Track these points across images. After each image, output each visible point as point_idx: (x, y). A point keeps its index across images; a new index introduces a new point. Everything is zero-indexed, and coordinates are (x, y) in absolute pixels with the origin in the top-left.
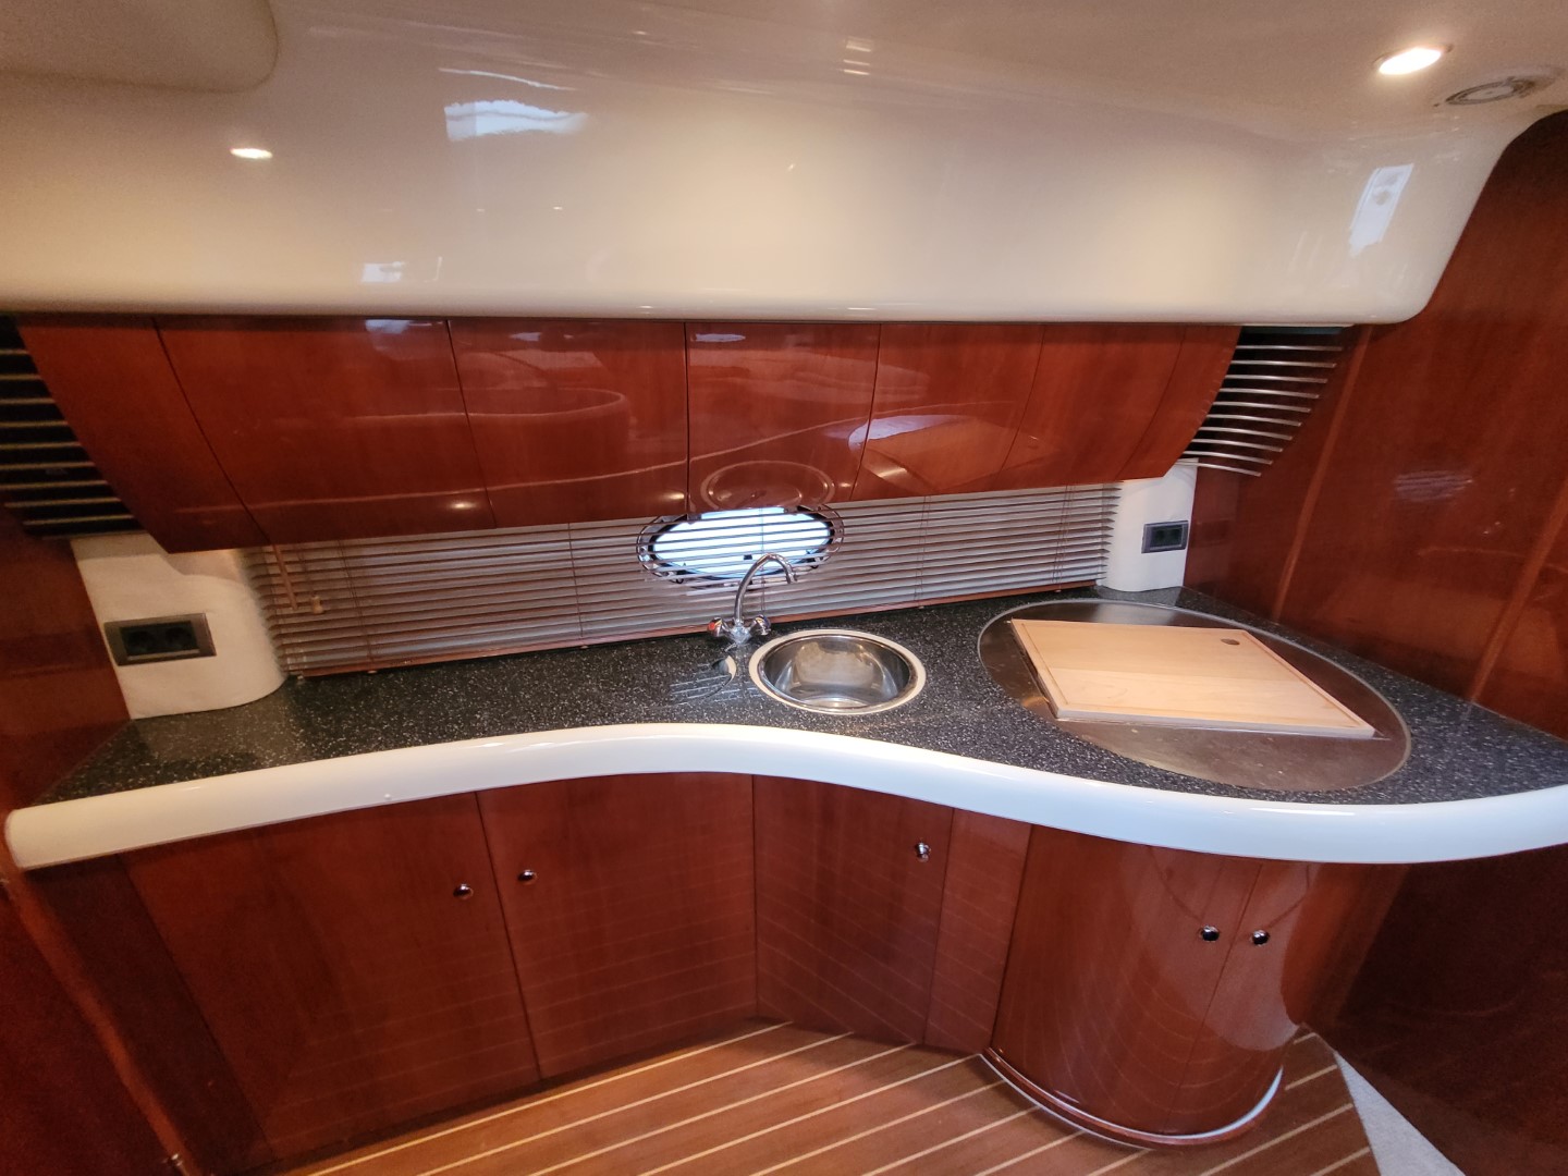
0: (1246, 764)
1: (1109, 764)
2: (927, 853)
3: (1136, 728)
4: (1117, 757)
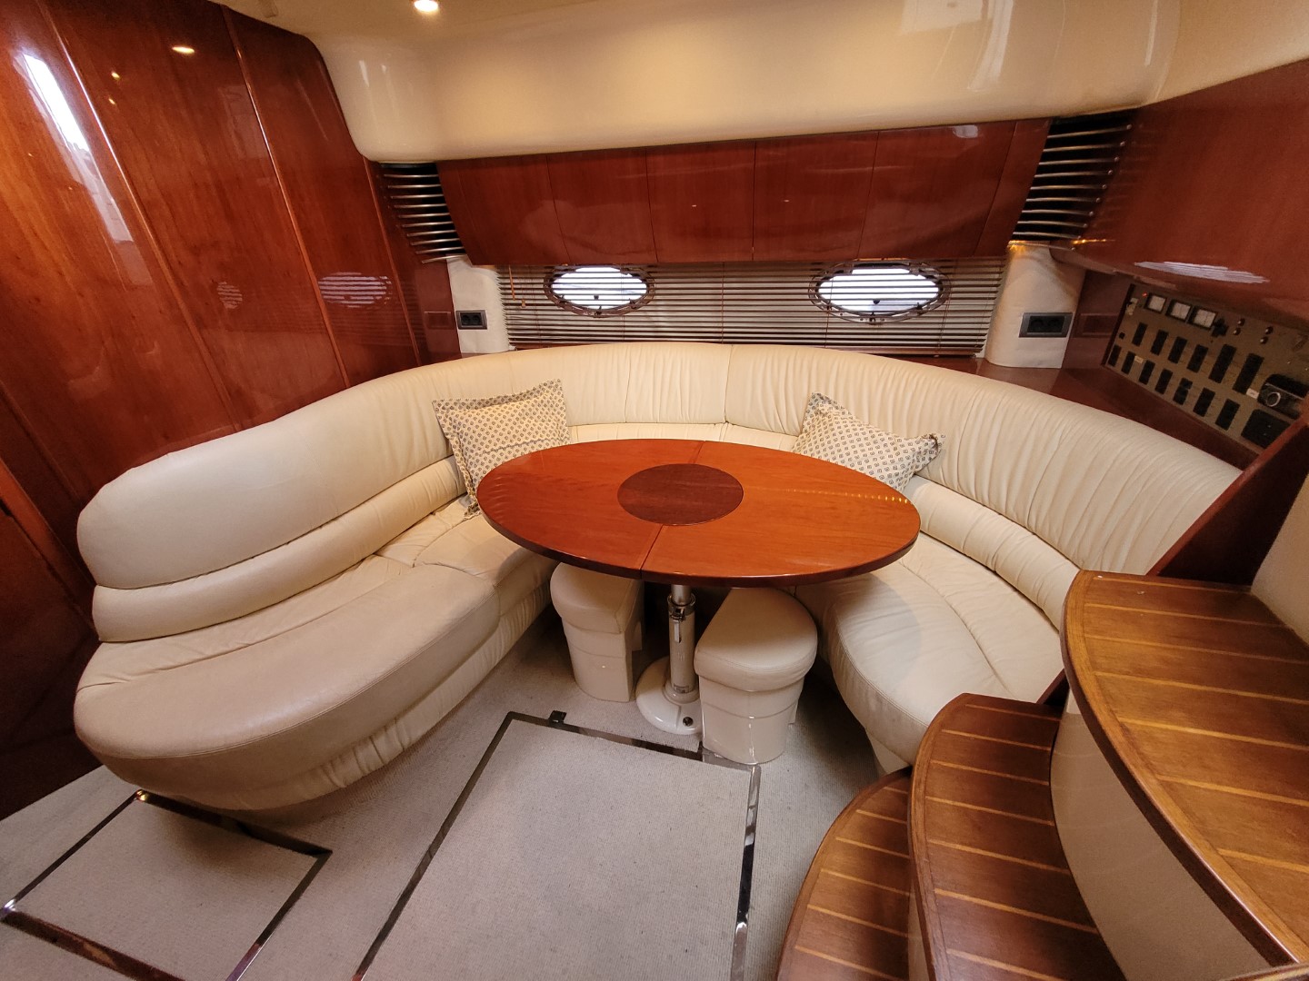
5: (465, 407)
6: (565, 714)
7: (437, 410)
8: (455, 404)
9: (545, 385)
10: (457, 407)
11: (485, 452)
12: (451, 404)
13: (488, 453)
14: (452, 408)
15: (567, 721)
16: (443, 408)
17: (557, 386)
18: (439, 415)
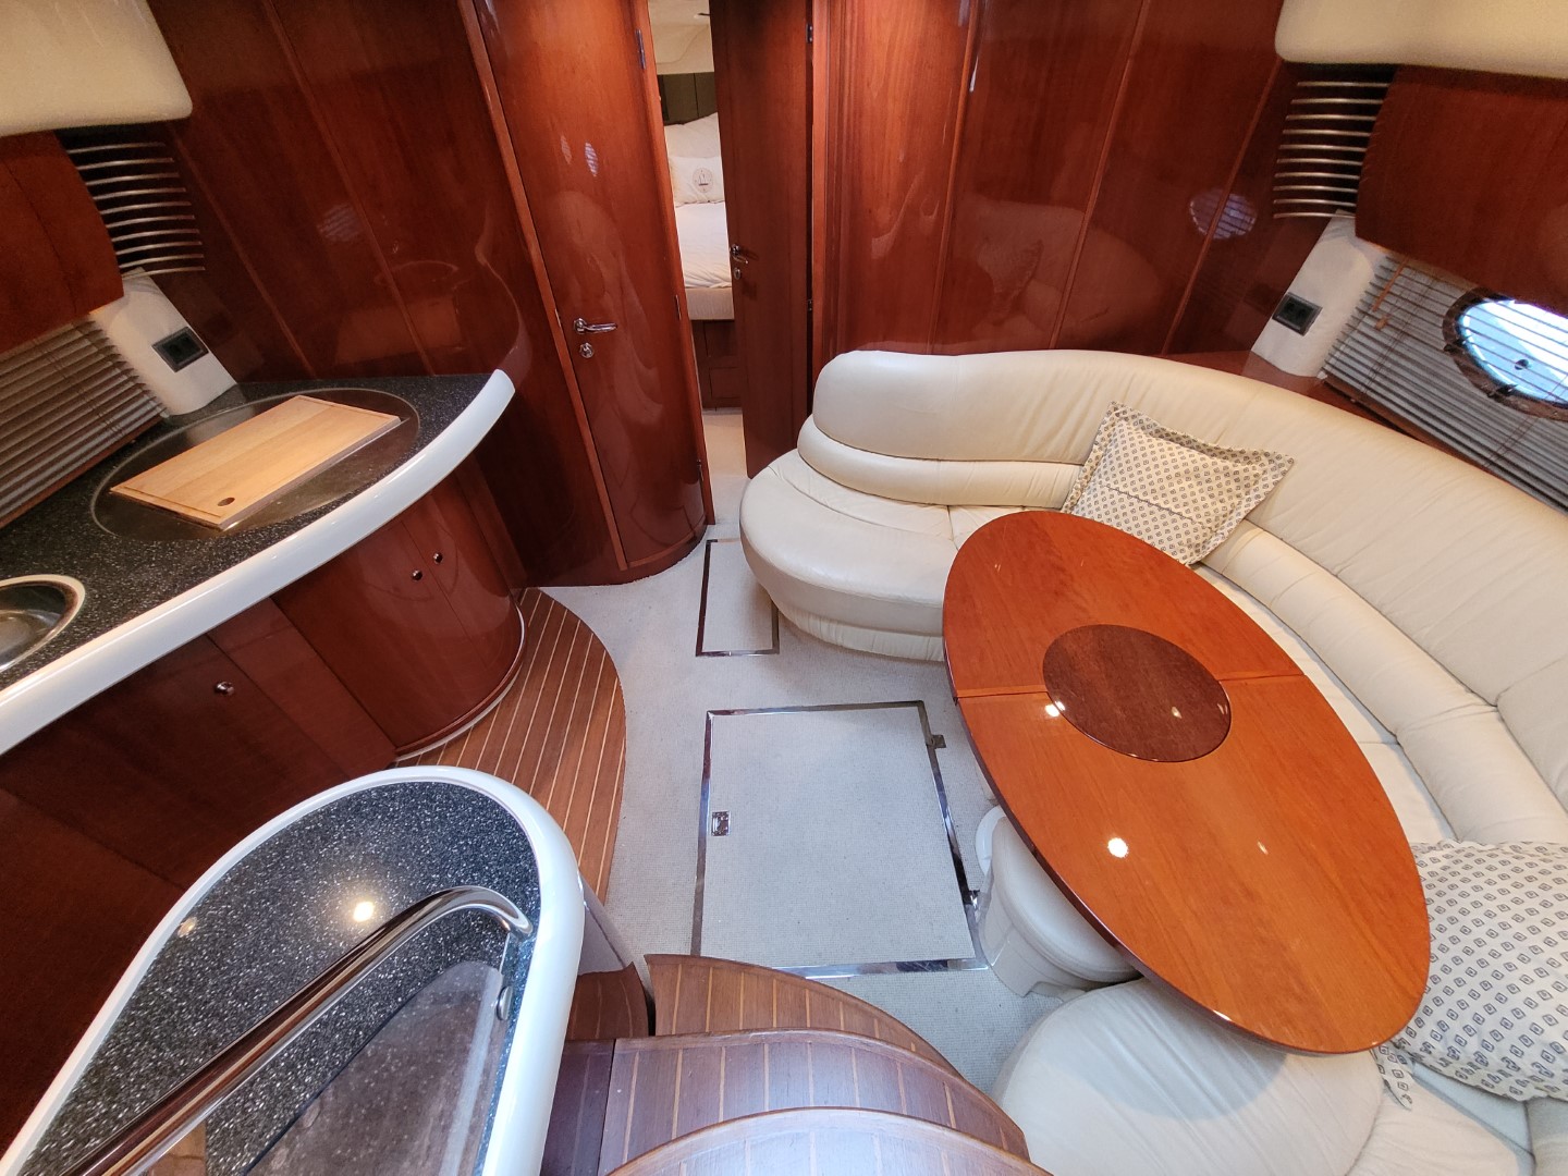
0: (352, 478)
1: (278, 531)
2: (227, 686)
3: (278, 500)
4: (279, 524)
5: (1139, 426)
6: (945, 746)
7: (1109, 413)
8: (1133, 417)
9: (1266, 455)
10: (1132, 421)
11: (1108, 486)
12: (1128, 414)
13: (1111, 489)
14: (1126, 419)
15: (938, 751)
16: (1117, 415)
17: (1281, 465)
18: (1107, 419)
